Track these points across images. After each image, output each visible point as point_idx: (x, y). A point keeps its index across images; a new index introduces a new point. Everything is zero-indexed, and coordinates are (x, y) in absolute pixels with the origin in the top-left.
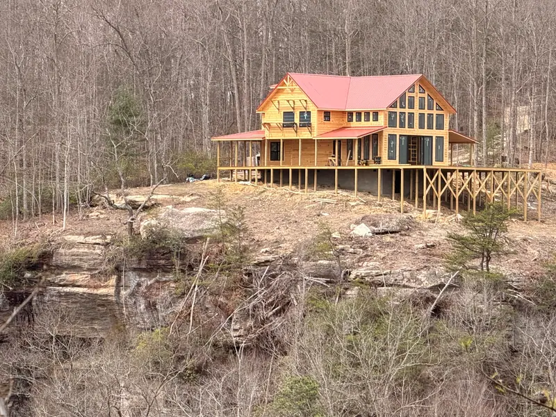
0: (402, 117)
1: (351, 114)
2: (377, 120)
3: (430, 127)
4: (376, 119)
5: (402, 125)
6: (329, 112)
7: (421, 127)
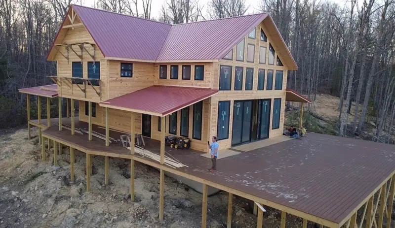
0: (239, 74)
1: (164, 66)
2: (202, 78)
3: (269, 88)
4: (200, 77)
5: (238, 87)
6: (131, 64)
7: (261, 87)
